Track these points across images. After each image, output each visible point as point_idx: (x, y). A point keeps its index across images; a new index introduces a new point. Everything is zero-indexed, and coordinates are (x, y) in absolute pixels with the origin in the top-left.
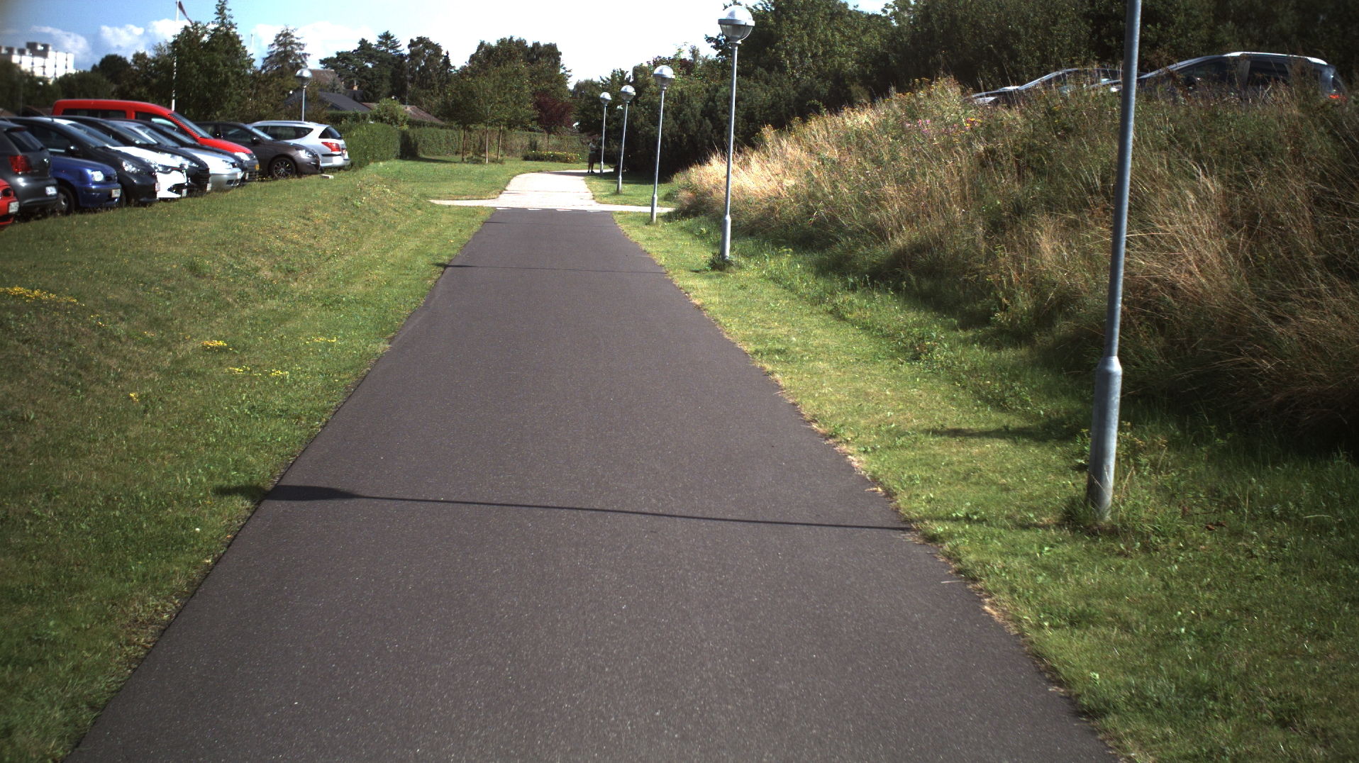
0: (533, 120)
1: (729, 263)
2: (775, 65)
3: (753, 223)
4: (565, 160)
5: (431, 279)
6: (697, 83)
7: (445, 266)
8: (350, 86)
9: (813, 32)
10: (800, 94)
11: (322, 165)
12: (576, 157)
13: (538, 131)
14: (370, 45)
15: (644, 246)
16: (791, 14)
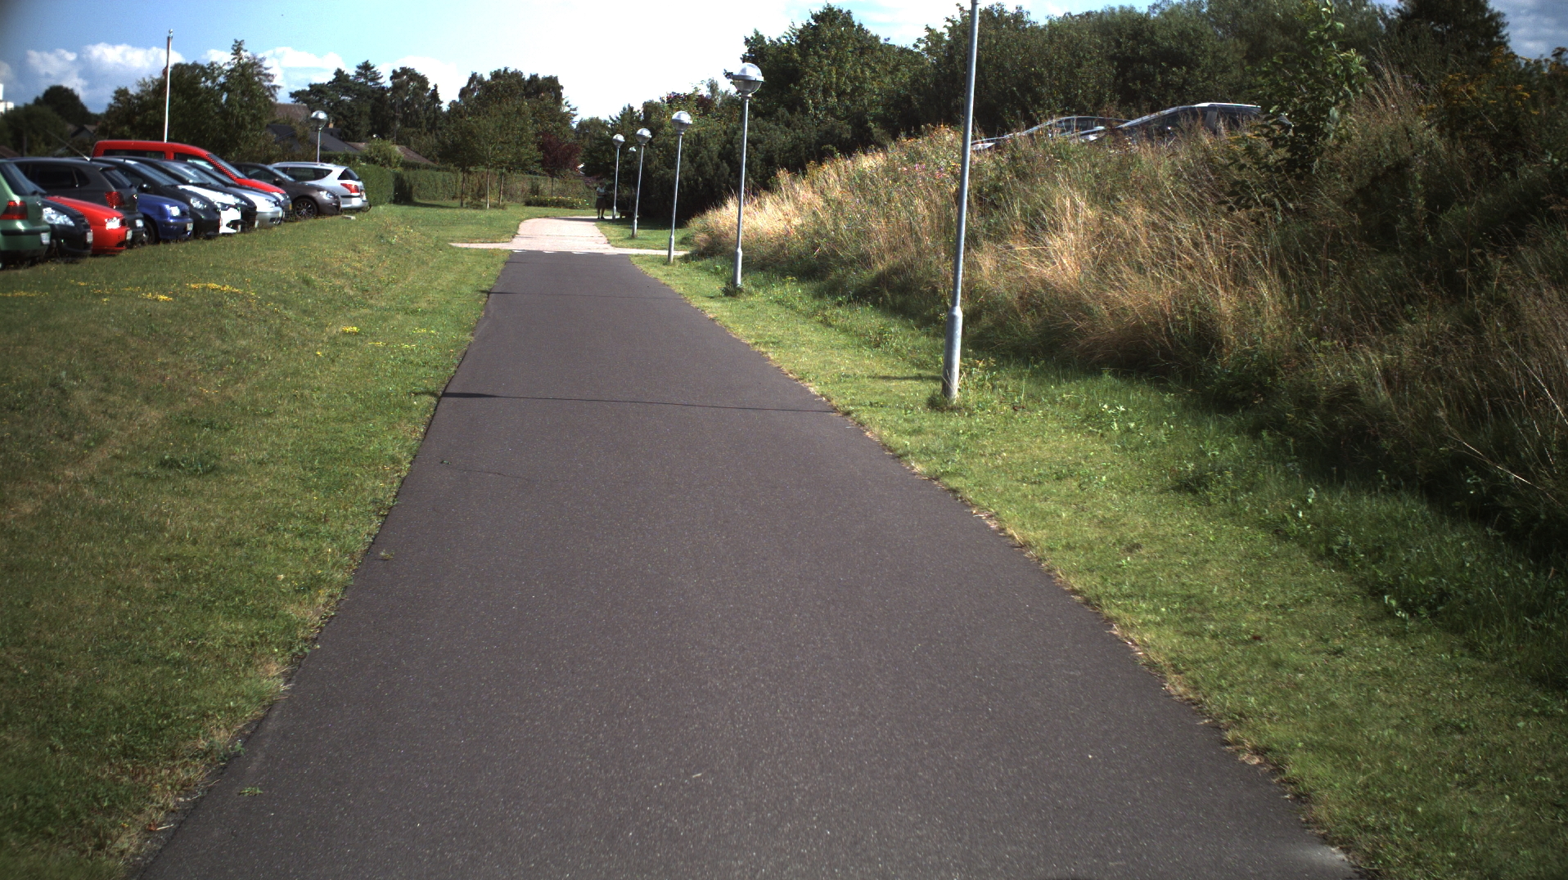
0: (537, 162)
1: (741, 290)
2: (796, 105)
3: (764, 259)
4: (570, 206)
5: (480, 301)
6: (713, 124)
7: (489, 293)
9: (841, 67)
10: (821, 137)
11: (342, 206)
12: (583, 203)
13: (540, 174)
14: (347, 76)
15: (663, 280)
16: (818, 48)
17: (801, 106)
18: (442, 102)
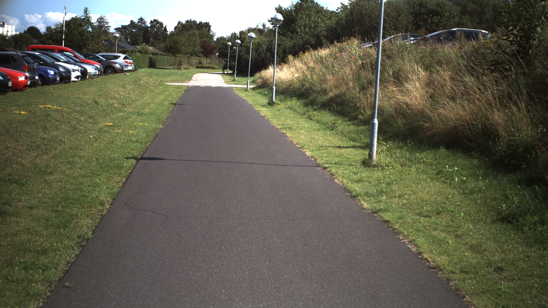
0: (200, 52)
1: (275, 103)
2: (294, 31)
3: (283, 90)
4: (213, 68)
5: (171, 108)
6: (264, 38)
8: (127, 40)
9: (310, 18)
10: (304, 43)
11: (124, 69)
12: (218, 67)
13: (202, 57)
14: (135, 22)
15: (244, 98)
16: (302, 11)
17: (296, 32)
18: (168, 32)
